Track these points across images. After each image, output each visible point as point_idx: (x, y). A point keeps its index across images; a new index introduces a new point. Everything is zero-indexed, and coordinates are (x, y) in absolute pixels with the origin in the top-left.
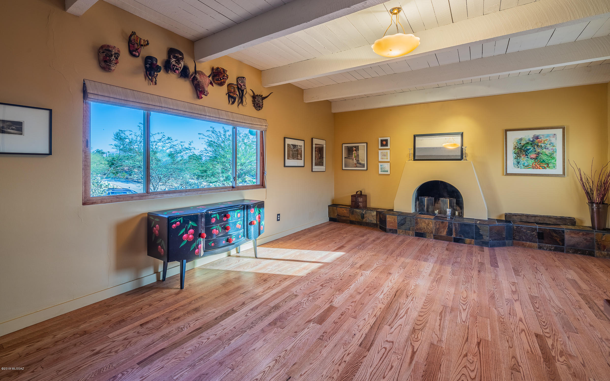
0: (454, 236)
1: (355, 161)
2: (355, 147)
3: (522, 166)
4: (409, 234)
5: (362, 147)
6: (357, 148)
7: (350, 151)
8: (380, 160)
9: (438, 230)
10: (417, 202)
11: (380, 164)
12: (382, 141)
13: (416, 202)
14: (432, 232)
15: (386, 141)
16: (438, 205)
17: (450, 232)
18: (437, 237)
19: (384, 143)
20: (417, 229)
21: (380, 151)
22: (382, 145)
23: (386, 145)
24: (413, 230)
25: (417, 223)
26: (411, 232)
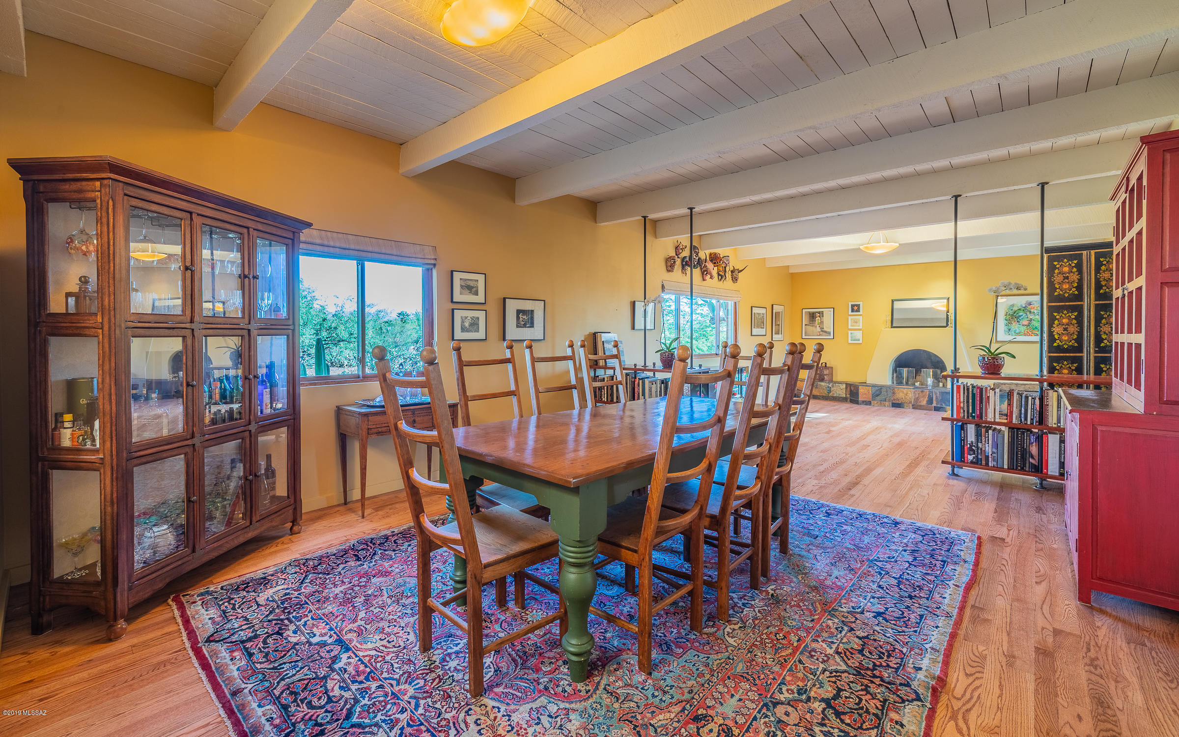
0: (934, 404)
1: (819, 329)
2: (819, 313)
3: (1013, 333)
4: (885, 406)
5: (828, 315)
6: (821, 314)
7: (812, 316)
8: (850, 327)
9: (917, 399)
10: (895, 375)
11: (850, 332)
12: (853, 306)
13: (893, 374)
14: (911, 402)
15: (858, 306)
16: (921, 377)
17: (930, 401)
18: (916, 407)
19: (856, 308)
20: (894, 400)
21: (850, 318)
22: (853, 311)
23: (858, 311)
24: (889, 401)
25: (894, 393)
26: (887, 403)
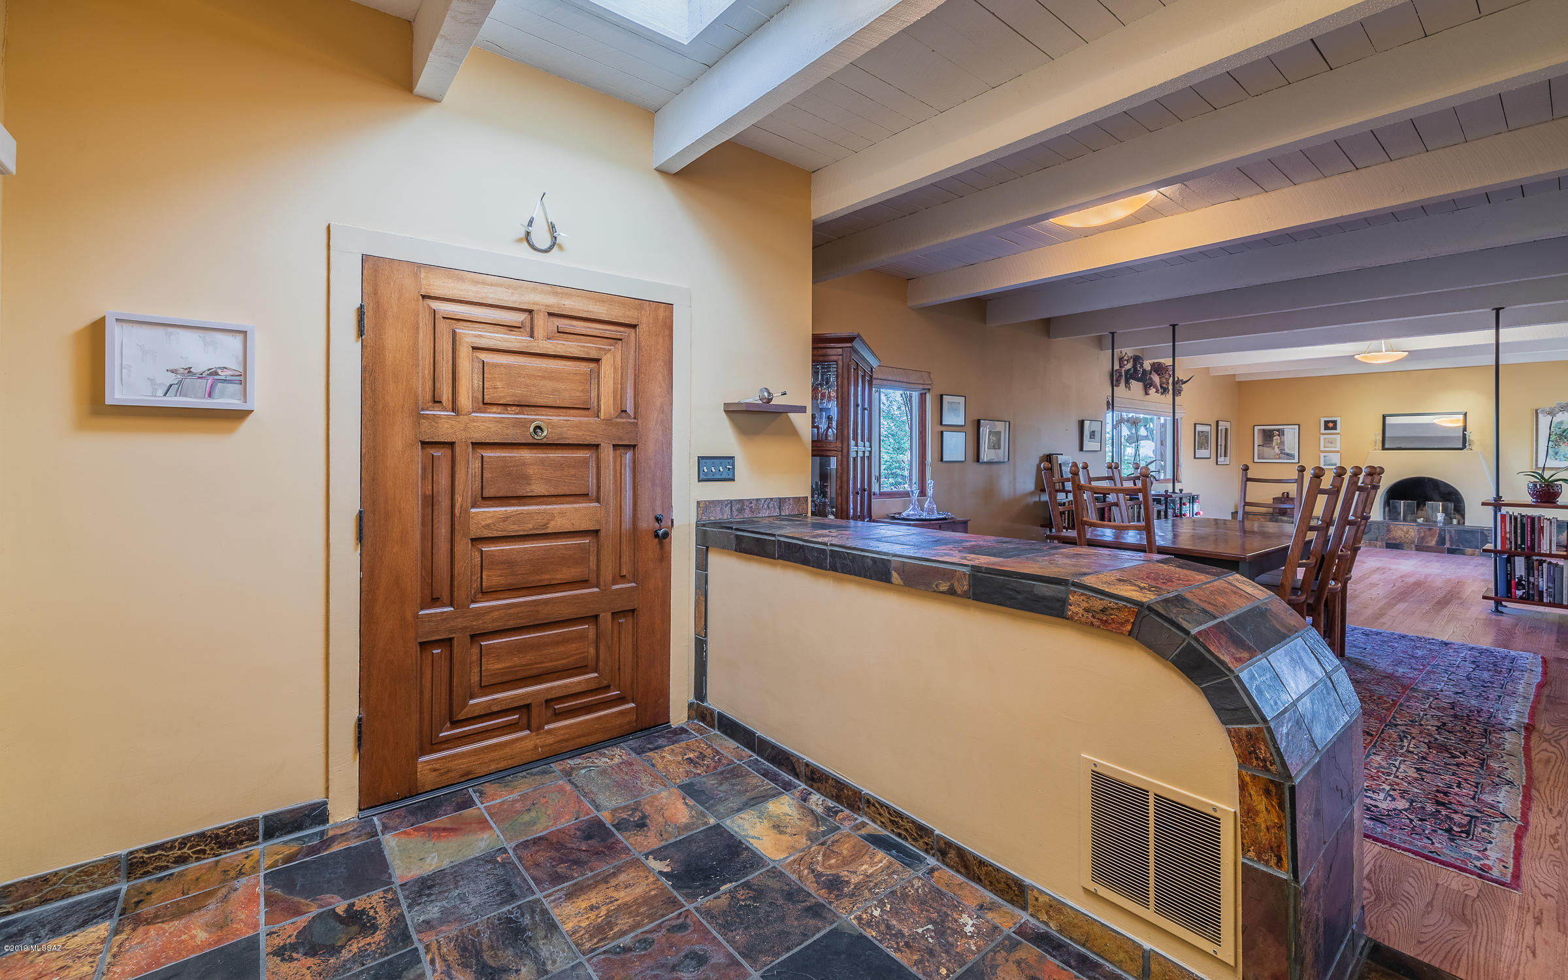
0: (1447, 545)
1: (1277, 451)
2: (1278, 430)
3: (1562, 457)
4: (1376, 546)
5: (1291, 434)
6: (1281, 433)
7: (1268, 436)
8: (1322, 448)
9: (1422, 539)
10: (1387, 509)
11: (1322, 455)
12: (1326, 423)
13: (1384, 508)
14: (1413, 542)
15: (1335, 422)
16: (1424, 512)
17: (1442, 541)
18: (1421, 548)
19: (1330, 425)
20: (1390, 539)
21: (1322, 437)
22: (1326, 428)
23: (1335, 428)
24: (1382, 540)
25: (1389, 531)
26: (1379, 543)
